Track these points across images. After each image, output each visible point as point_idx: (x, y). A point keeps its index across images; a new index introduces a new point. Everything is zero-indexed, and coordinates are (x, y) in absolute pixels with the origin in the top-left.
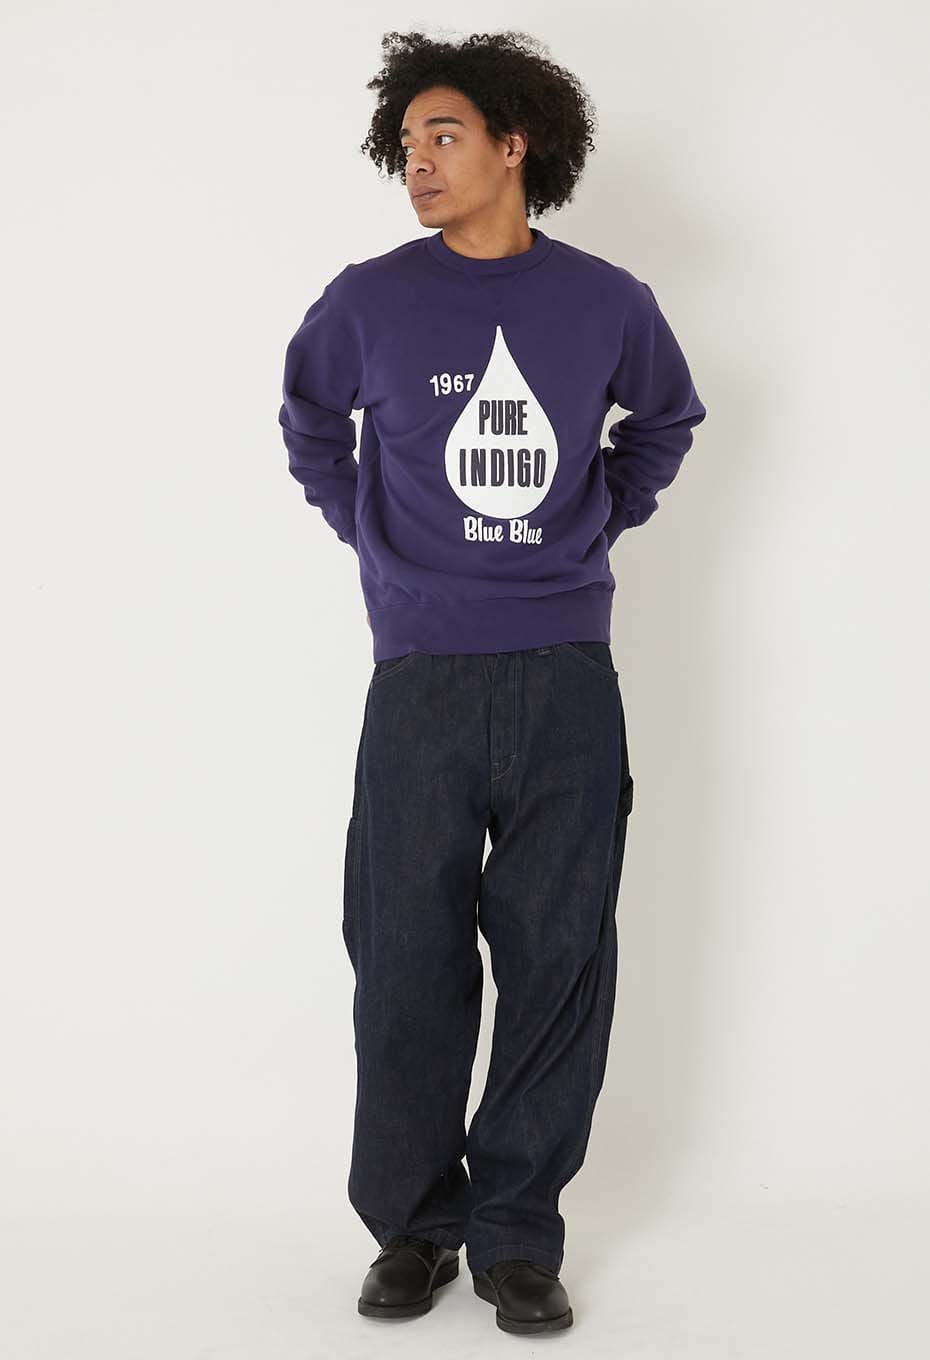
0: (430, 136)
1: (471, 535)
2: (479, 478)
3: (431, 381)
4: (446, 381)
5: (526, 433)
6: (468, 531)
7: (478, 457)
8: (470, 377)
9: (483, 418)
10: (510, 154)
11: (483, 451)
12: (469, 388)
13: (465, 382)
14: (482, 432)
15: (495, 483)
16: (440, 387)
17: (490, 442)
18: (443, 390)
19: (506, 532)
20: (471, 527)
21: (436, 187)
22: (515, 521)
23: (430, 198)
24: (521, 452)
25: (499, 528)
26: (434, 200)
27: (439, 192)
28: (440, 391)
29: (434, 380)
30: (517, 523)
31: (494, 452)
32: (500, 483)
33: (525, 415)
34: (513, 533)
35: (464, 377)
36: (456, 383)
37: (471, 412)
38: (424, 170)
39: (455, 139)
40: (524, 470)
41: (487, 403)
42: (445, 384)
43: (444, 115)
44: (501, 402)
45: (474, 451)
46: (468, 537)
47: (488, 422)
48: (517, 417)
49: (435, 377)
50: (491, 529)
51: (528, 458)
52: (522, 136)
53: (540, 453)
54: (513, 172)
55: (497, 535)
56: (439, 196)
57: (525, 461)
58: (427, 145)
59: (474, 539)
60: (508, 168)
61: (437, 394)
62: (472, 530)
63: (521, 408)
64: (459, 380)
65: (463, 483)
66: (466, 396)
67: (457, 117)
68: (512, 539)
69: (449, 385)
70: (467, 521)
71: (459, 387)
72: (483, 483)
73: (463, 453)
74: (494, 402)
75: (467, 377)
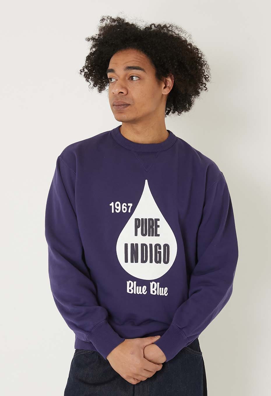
0: (126, 75)
1: (130, 291)
2: (135, 259)
3: (110, 205)
4: (118, 205)
5: (159, 235)
6: (128, 288)
7: (134, 247)
8: (130, 205)
9: (137, 227)
10: (165, 88)
11: (137, 245)
12: (129, 211)
13: (128, 207)
14: (136, 234)
15: (143, 261)
16: (115, 208)
17: (140, 240)
18: (116, 210)
19: (148, 289)
20: (130, 286)
21: (128, 102)
22: (153, 282)
23: (124, 108)
24: (156, 245)
25: (145, 287)
26: (126, 109)
27: (129, 105)
28: (114, 210)
29: (112, 204)
30: (154, 284)
31: (143, 245)
32: (145, 262)
33: (159, 226)
34: (152, 290)
35: (127, 205)
36: (123, 207)
37: (131, 224)
38: (122, 93)
39: (140, 78)
40: (158, 254)
41: (139, 219)
42: (117, 207)
43: (136, 65)
44: (146, 219)
45: (132, 245)
46: (128, 291)
47: (139, 230)
48: (154, 227)
49: (113, 203)
50: (140, 287)
51: (160, 248)
52: (172, 79)
53: (166, 246)
54: (164, 96)
55: (143, 291)
56: (128, 107)
57: (158, 250)
58: (124, 79)
59: (132, 292)
60: (162, 94)
61: (113, 212)
62: (131, 288)
63: (156, 223)
64: (125, 206)
65: (126, 261)
66: (128, 216)
67: (142, 67)
68: (152, 293)
69: (119, 208)
70: (128, 283)
71: (124, 209)
72: (137, 261)
73: (126, 245)
74: (142, 219)
75: (129, 204)
